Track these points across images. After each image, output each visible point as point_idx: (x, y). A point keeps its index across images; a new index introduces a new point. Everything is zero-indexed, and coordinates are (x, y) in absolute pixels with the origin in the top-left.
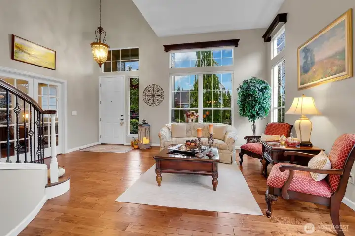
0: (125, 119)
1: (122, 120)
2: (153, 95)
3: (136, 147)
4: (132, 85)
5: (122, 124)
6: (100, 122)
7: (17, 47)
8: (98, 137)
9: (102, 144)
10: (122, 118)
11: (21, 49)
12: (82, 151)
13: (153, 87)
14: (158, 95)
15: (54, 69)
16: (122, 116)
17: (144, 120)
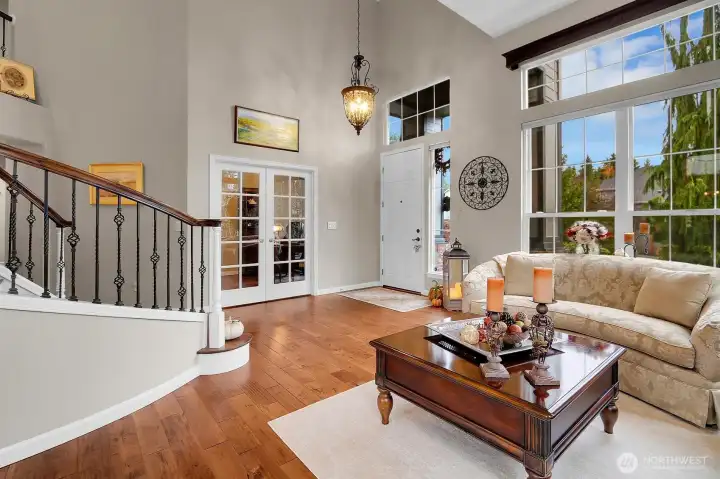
0: (423, 237)
1: (418, 239)
2: (482, 183)
3: (437, 302)
4: (439, 163)
5: (417, 248)
6: (382, 242)
7: (242, 123)
8: (378, 273)
9: (384, 286)
10: (418, 235)
11: (247, 125)
12: (343, 294)
13: (482, 163)
14: (493, 182)
15: (296, 149)
16: (418, 231)
17: (456, 243)
